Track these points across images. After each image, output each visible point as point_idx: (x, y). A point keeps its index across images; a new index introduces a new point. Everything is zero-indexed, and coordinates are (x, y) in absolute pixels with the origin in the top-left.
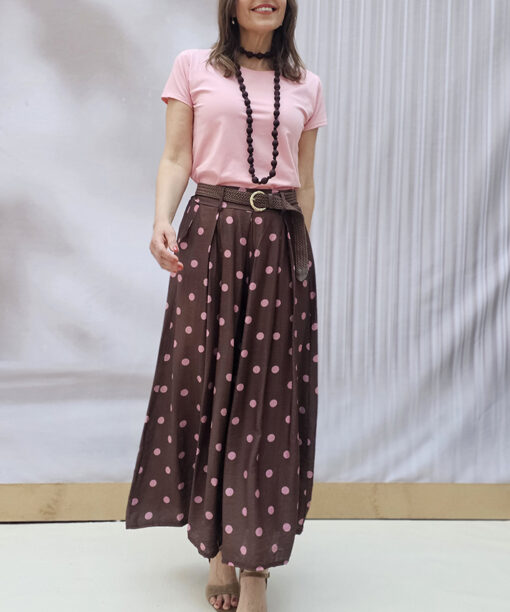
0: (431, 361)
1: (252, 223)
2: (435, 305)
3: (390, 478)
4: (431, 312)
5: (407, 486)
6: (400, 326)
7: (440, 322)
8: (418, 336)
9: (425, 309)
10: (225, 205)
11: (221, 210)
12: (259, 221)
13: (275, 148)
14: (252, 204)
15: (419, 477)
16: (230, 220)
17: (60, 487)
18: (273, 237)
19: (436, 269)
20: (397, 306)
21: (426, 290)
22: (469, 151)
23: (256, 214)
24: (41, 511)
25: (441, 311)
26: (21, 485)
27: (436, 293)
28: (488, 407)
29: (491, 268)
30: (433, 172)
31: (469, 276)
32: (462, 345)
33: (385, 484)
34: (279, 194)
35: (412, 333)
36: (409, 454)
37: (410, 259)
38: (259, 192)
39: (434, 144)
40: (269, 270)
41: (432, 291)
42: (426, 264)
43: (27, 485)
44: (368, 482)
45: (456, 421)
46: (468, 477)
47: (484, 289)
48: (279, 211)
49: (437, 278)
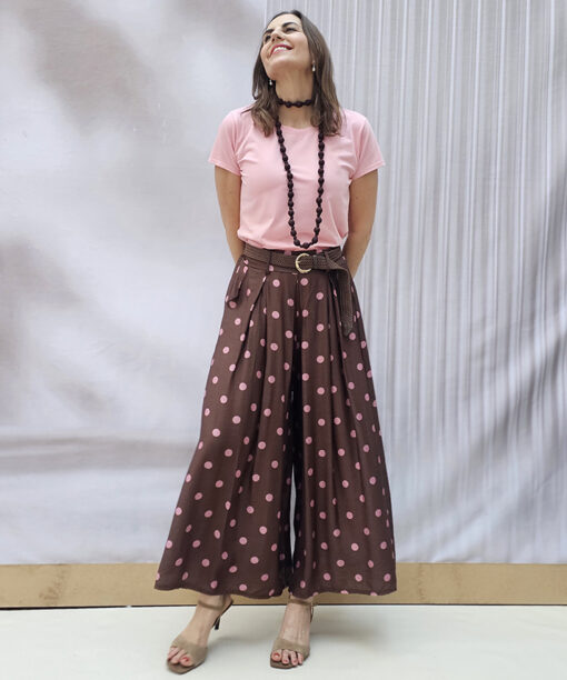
0: (482, 425)
1: (299, 285)
2: (487, 361)
3: (437, 558)
4: (482, 370)
5: (455, 567)
6: (448, 386)
7: (493, 381)
8: (468, 398)
9: (476, 365)
10: (272, 269)
11: (268, 273)
12: (305, 282)
13: (318, 216)
14: (297, 266)
15: (471, 556)
16: (276, 283)
17: (63, 568)
18: (320, 296)
19: (488, 320)
20: (444, 362)
21: (477, 343)
22: (526, 188)
23: (301, 276)
24: (41, 596)
25: (494, 369)
26: (19, 566)
27: (488, 348)
28: (548, 478)
29: (550, 319)
30: (485, 210)
31: (526, 329)
32: (519, 406)
33: (431, 564)
34: (323, 254)
35: (461, 393)
36: (458, 530)
37: (459, 310)
38: (304, 254)
39: (486, 179)
40: (320, 328)
41: (483, 346)
42: (477, 316)
43: (26, 565)
44: (412, 562)
45: (512, 494)
46: (524, 556)
47: (543, 344)
48: (324, 271)
49: (490, 330)
